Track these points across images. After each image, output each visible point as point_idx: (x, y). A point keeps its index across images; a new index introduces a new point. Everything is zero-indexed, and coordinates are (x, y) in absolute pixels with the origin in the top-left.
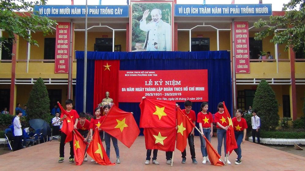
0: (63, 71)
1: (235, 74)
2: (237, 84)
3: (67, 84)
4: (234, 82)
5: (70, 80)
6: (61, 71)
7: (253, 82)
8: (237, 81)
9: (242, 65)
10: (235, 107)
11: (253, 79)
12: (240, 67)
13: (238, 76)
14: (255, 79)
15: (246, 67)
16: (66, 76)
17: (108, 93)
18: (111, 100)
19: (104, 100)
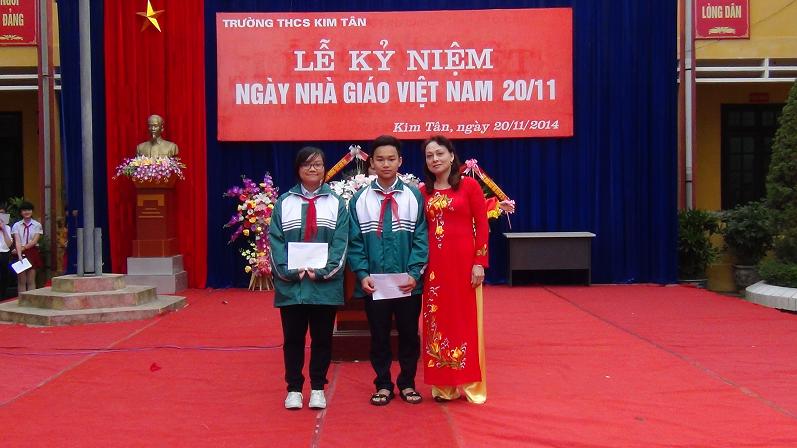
0: (13, 37)
1: (694, 40)
2: (698, 80)
3: (36, 88)
4: (689, 74)
5: (45, 71)
6: (7, 37)
7: (759, 74)
8: (698, 69)
9: (720, 7)
10: (689, 172)
11: (759, 62)
12: (713, 12)
13: (705, 50)
14: (767, 62)
15: (734, 12)
16: (26, 57)
17: (155, 119)
18: (172, 147)
19: (141, 147)
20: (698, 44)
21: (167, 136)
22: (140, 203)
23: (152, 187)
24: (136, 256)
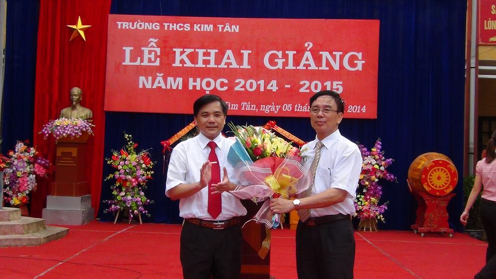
1: (478, 45)
2: (480, 76)
4: (473, 71)
8: (480, 67)
10: (472, 146)
12: (492, 25)
17: (76, 91)
18: (87, 112)
19: (64, 111)
20: (482, 50)
21: (83, 104)
22: (59, 154)
23: (67, 141)
24: (54, 195)
